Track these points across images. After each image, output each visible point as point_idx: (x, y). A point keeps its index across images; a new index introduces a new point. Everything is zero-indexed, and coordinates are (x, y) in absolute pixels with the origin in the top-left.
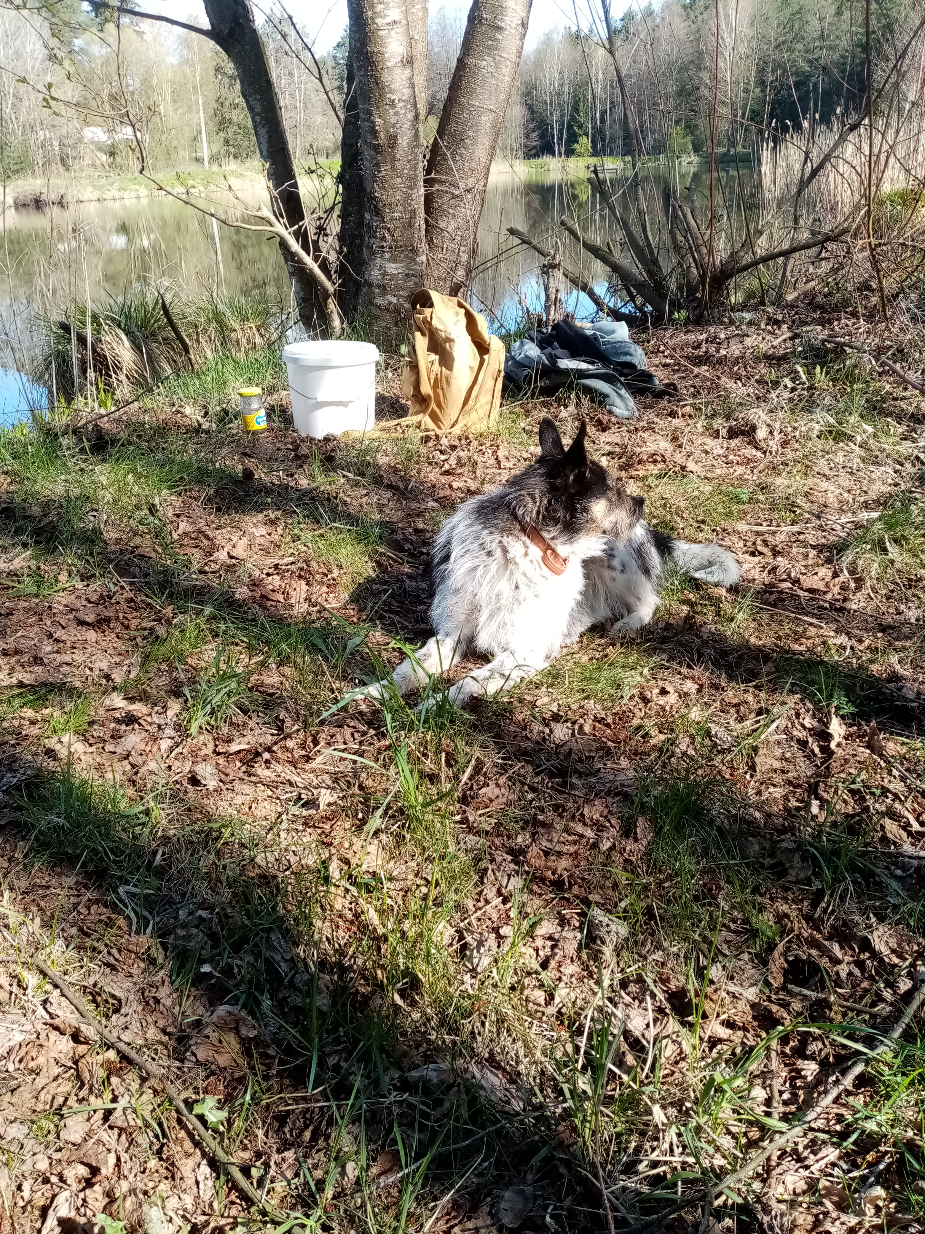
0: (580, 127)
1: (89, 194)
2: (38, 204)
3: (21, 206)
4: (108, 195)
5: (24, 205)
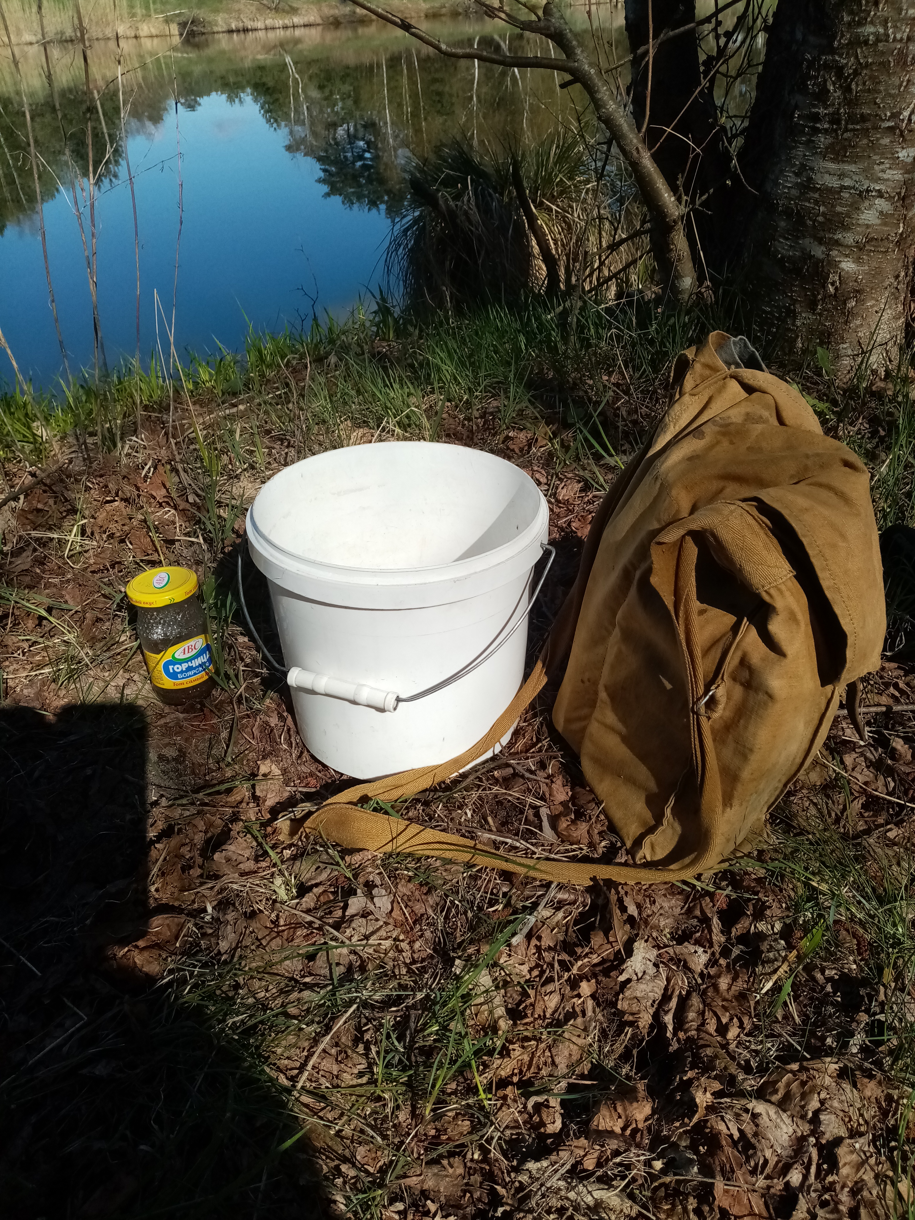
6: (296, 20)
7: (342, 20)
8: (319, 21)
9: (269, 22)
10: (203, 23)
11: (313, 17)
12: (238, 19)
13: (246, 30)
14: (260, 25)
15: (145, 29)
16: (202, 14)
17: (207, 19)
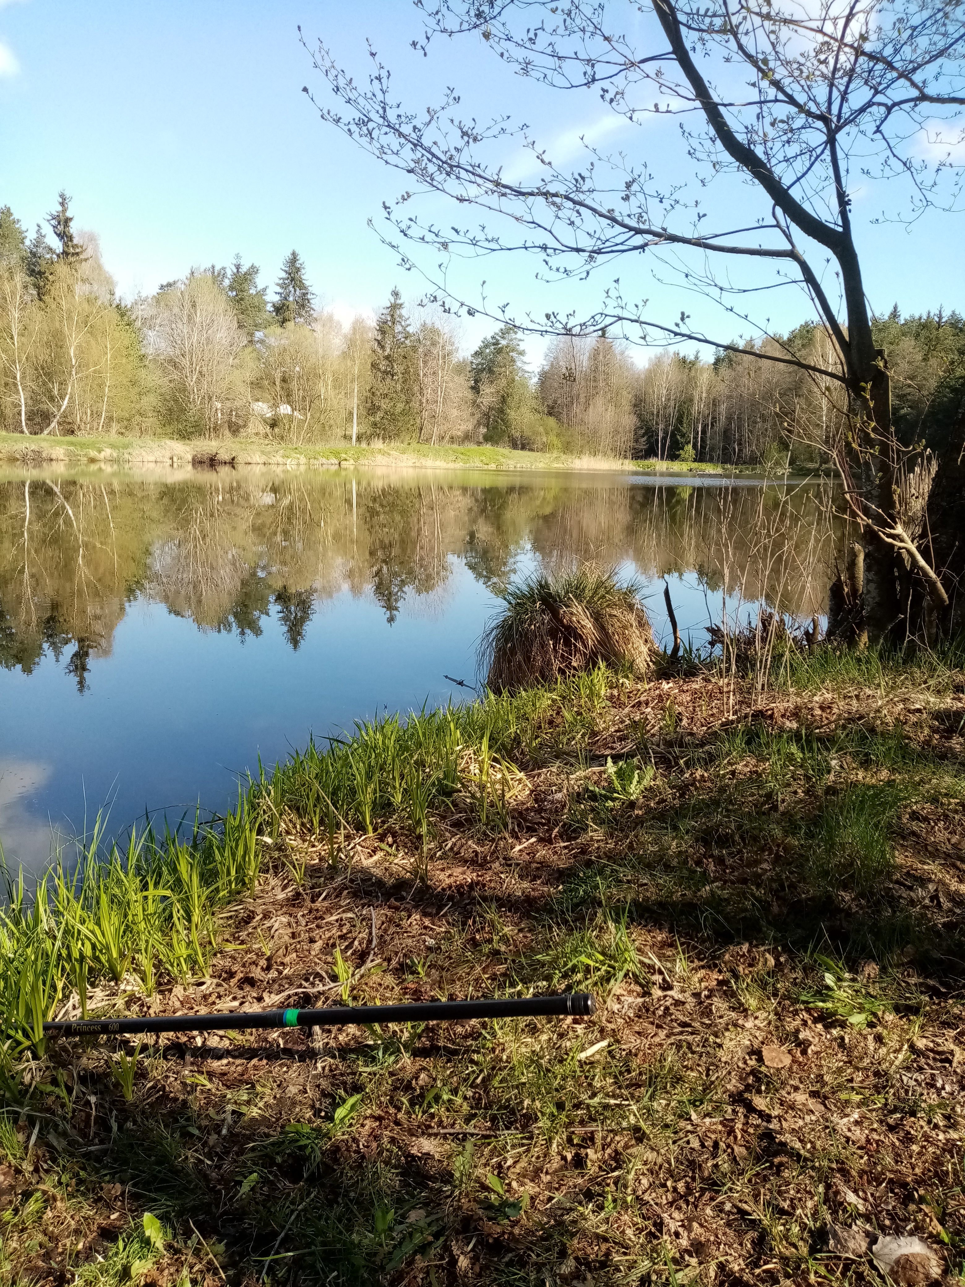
0: (683, 436)
1: (257, 458)
2: (212, 462)
3: (197, 462)
4: (273, 460)
5: (201, 462)
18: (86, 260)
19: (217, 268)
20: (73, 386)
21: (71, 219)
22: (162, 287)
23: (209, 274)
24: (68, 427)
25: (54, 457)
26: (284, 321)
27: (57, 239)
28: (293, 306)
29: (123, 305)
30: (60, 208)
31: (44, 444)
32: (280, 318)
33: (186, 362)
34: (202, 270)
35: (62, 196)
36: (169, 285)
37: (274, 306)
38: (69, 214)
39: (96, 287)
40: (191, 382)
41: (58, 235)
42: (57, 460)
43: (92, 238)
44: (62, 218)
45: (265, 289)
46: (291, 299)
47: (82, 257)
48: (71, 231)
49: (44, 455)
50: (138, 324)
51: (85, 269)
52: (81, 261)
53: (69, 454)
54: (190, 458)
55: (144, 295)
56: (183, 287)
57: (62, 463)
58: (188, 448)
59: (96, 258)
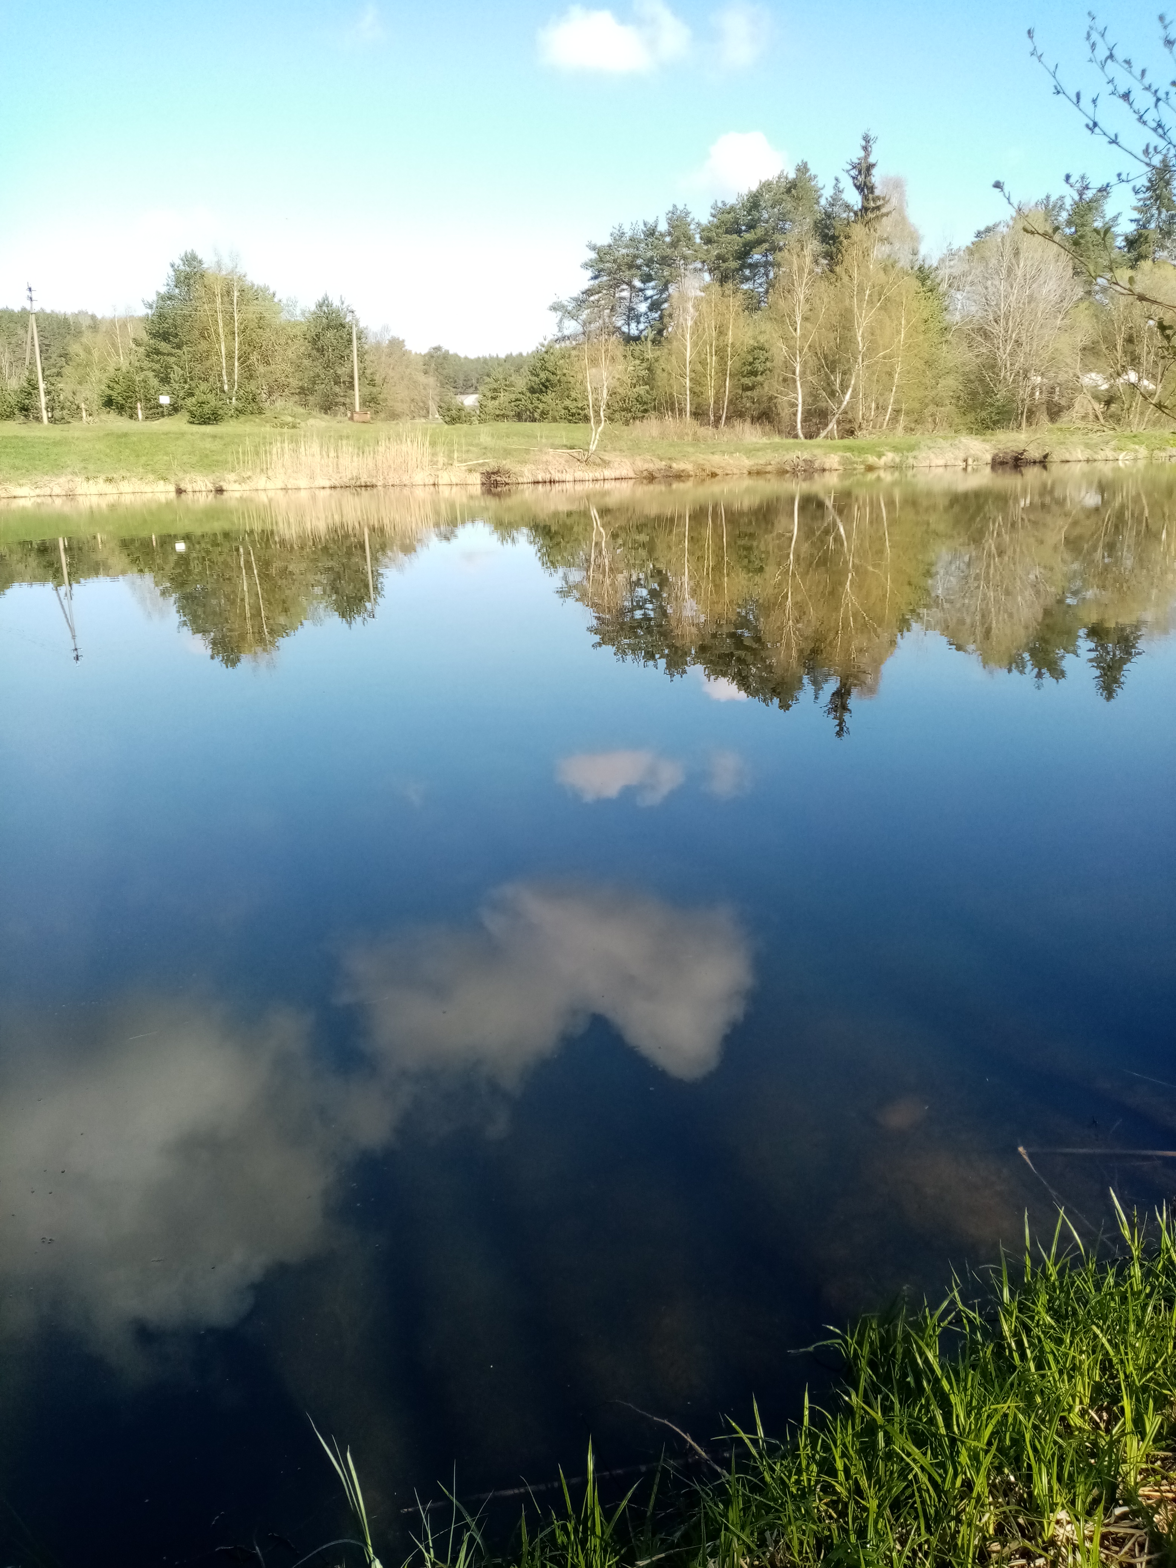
1: (1079, 453)
2: (1017, 463)
3: (998, 464)
4: (1101, 455)
5: (1002, 463)
6: (608, 473)
7: (657, 475)
8: (632, 475)
9: (579, 475)
10: (508, 473)
11: (626, 470)
12: (547, 470)
13: (551, 482)
14: (569, 477)
15: (444, 478)
16: (507, 464)
17: (514, 470)
18: (887, 214)
19: (1053, 199)
20: (858, 376)
21: (873, 165)
22: (979, 234)
23: (1041, 209)
24: (848, 426)
25: (827, 466)
26: (1140, 257)
27: (856, 192)
28: (1155, 236)
29: (926, 266)
30: (862, 154)
31: (817, 452)
32: (1132, 255)
33: (998, 330)
34: (1033, 203)
35: (867, 139)
36: (988, 230)
37: (1127, 239)
38: (872, 160)
39: (897, 246)
40: (1003, 356)
41: (858, 187)
42: (830, 470)
43: (897, 185)
44: (864, 165)
45: (1115, 218)
46: (1153, 225)
47: (884, 210)
48: (873, 180)
49: (816, 465)
50: (944, 287)
51: (886, 226)
52: (883, 215)
53: (845, 462)
54: (988, 458)
55: (955, 247)
56: (1005, 230)
57: (835, 474)
58: (987, 446)
59: (900, 210)
